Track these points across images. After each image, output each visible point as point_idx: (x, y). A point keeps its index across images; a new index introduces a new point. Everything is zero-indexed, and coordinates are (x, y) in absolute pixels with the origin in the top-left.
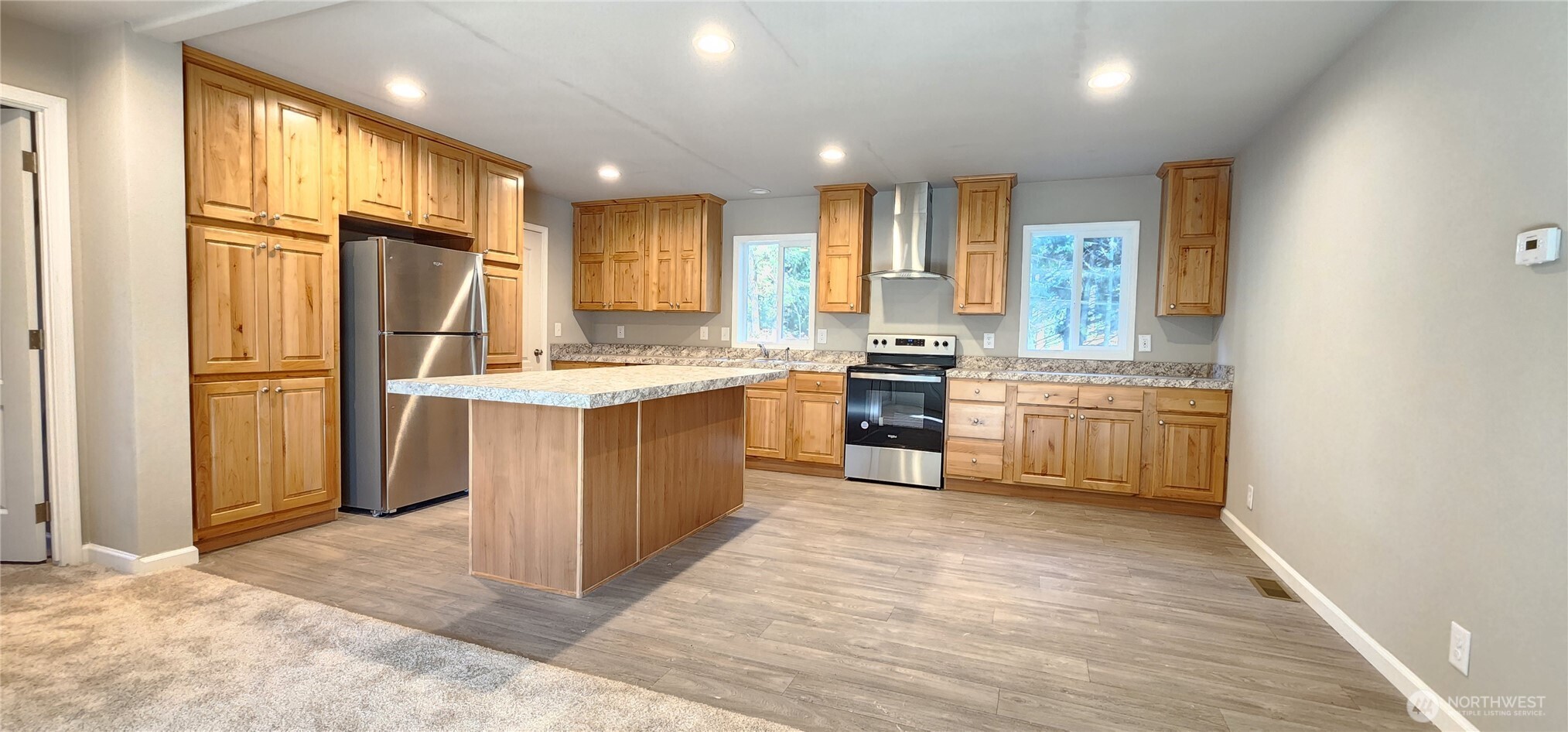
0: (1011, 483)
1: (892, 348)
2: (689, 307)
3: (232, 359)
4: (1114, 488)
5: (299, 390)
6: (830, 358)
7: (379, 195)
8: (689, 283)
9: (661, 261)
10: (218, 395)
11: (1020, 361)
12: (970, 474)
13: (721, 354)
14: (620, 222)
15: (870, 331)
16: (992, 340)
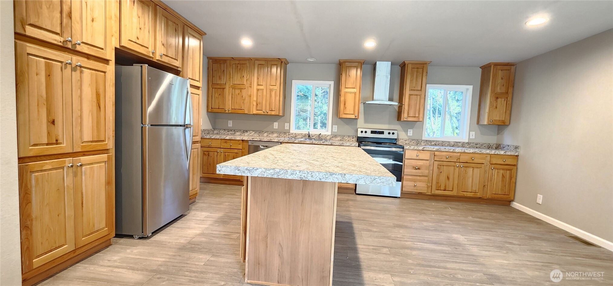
0: (430, 194)
1: (369, 135)
2: (273, 113)
3: (47, 144)
4: (473, 195)
5: (92, 164)
6: (339, 138)
7: (138, 38)
8: (274, 101)
9: (258, 90)
10: (37, 171)
11: (423, 141)
12: (413, 191)
13: (285, 136)
14: (235, 69)
15: (358, 127)
16: (411, 132)
